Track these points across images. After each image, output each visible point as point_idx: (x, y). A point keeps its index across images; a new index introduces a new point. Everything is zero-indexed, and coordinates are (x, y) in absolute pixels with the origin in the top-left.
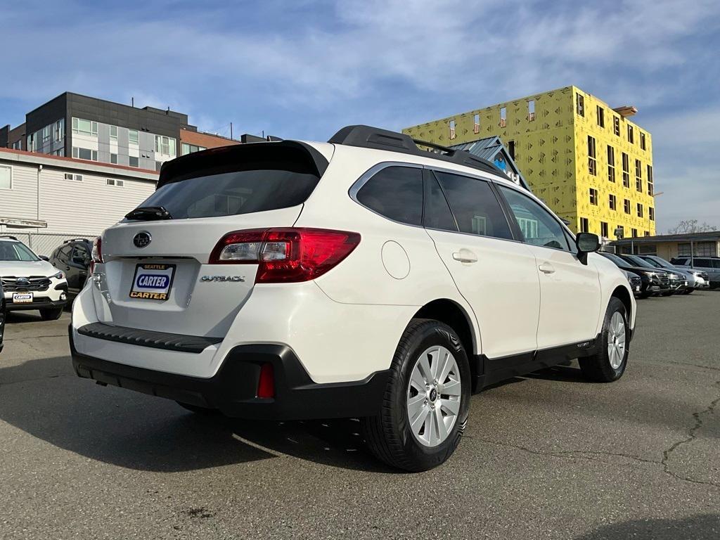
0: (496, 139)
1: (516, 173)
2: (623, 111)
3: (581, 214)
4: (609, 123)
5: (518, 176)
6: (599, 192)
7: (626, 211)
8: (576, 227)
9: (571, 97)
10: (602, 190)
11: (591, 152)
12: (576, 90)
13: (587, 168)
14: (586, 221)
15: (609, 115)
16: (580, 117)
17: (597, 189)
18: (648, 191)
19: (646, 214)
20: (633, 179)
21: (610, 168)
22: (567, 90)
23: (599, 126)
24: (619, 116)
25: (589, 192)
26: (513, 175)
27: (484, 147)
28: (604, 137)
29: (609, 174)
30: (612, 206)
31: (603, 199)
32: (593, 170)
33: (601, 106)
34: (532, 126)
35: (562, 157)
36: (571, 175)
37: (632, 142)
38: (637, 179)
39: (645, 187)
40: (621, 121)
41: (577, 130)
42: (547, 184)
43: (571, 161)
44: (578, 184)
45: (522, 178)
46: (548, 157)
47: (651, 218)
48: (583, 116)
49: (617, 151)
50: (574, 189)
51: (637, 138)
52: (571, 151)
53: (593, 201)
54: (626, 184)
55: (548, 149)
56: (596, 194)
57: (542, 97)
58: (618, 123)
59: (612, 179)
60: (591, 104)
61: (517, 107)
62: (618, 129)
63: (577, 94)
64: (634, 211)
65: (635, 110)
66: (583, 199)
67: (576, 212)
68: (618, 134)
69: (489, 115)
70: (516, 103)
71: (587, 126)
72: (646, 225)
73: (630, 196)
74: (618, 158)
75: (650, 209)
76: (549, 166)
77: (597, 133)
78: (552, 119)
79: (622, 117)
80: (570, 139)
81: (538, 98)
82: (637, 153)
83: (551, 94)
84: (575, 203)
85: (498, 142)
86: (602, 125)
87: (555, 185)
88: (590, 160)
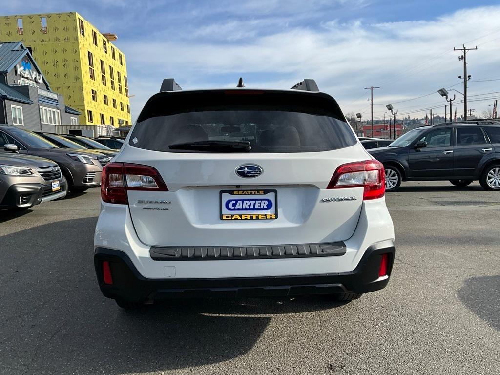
0: (20, 44)
1: (39, 73)
2: (109, 37)
3: (87, 108)
4: (100, 44)
5: (41, 76)
6: (97, 92)
7: (114, 106)
8: (85, 117)
9: (75, 20)
10: (99, 91)
11: (91, 63)
12: (78, 16)
13: (89, 75)
14: (91, 112)
15: (100, 37)
16: (82, 36)
17: (96, 90)
18: (125, 94)
19: (125, 109)
20: (116, 85)
21: (103, 76)
22: (72, 15)
23: (94, 45)
24: (106, 40)
25: (91, 92)
26: (37, 74)
27: (11, 49)
28: (98, 54)
29: (103, 80)
30: (106, 102)
31: (100, 98)
32: (92, 77)
33: (95, 30)
34: (45, 37)
35: (71, 64)
36: (78, 78)
37: (114, 59)
38: (119, 85)
39: (124, 91)
40: (107, 43)
41: (81, 46)
42: (61, 84)
43: (78, 68)
44: (84, 85)
45: (44, 78)
46: (61, 64)
47: (128, 112)
48: (84, 35)
49: (106, 64)
50: (82, 89)
51: (117, 56)
52: (77, 61)
53: (94, 98)
54: (113, 88)
55: (60, 57)
56: (96, 94)
57: (52, 16)
58: (105, 44)
59: (104, 83)
60: (89, 28)
61: (32, 20)
62: (106, 48)
63: (79, 19)
64: (118, 107)
65: (116, 37)
66: (88, 97)
67: (84, 106)
68: (106, 52)
69: (7, 22)
70: (30, 17)
71: (87, 44)
72: (126, 116)
73: (116, 96)
74: (107, 69)
75: (128, 105)
76: (61, 70)
77: (93, 49)
78: (62, 35)
79: (108, 40)
80: (76, 51)
81: (49, 16)
82: (118, 67)
83: (59, 16)
84: (83, 99)
85: (21, 46)
86: (96, 44)
87: (67, 85)
88: (90, 68)
